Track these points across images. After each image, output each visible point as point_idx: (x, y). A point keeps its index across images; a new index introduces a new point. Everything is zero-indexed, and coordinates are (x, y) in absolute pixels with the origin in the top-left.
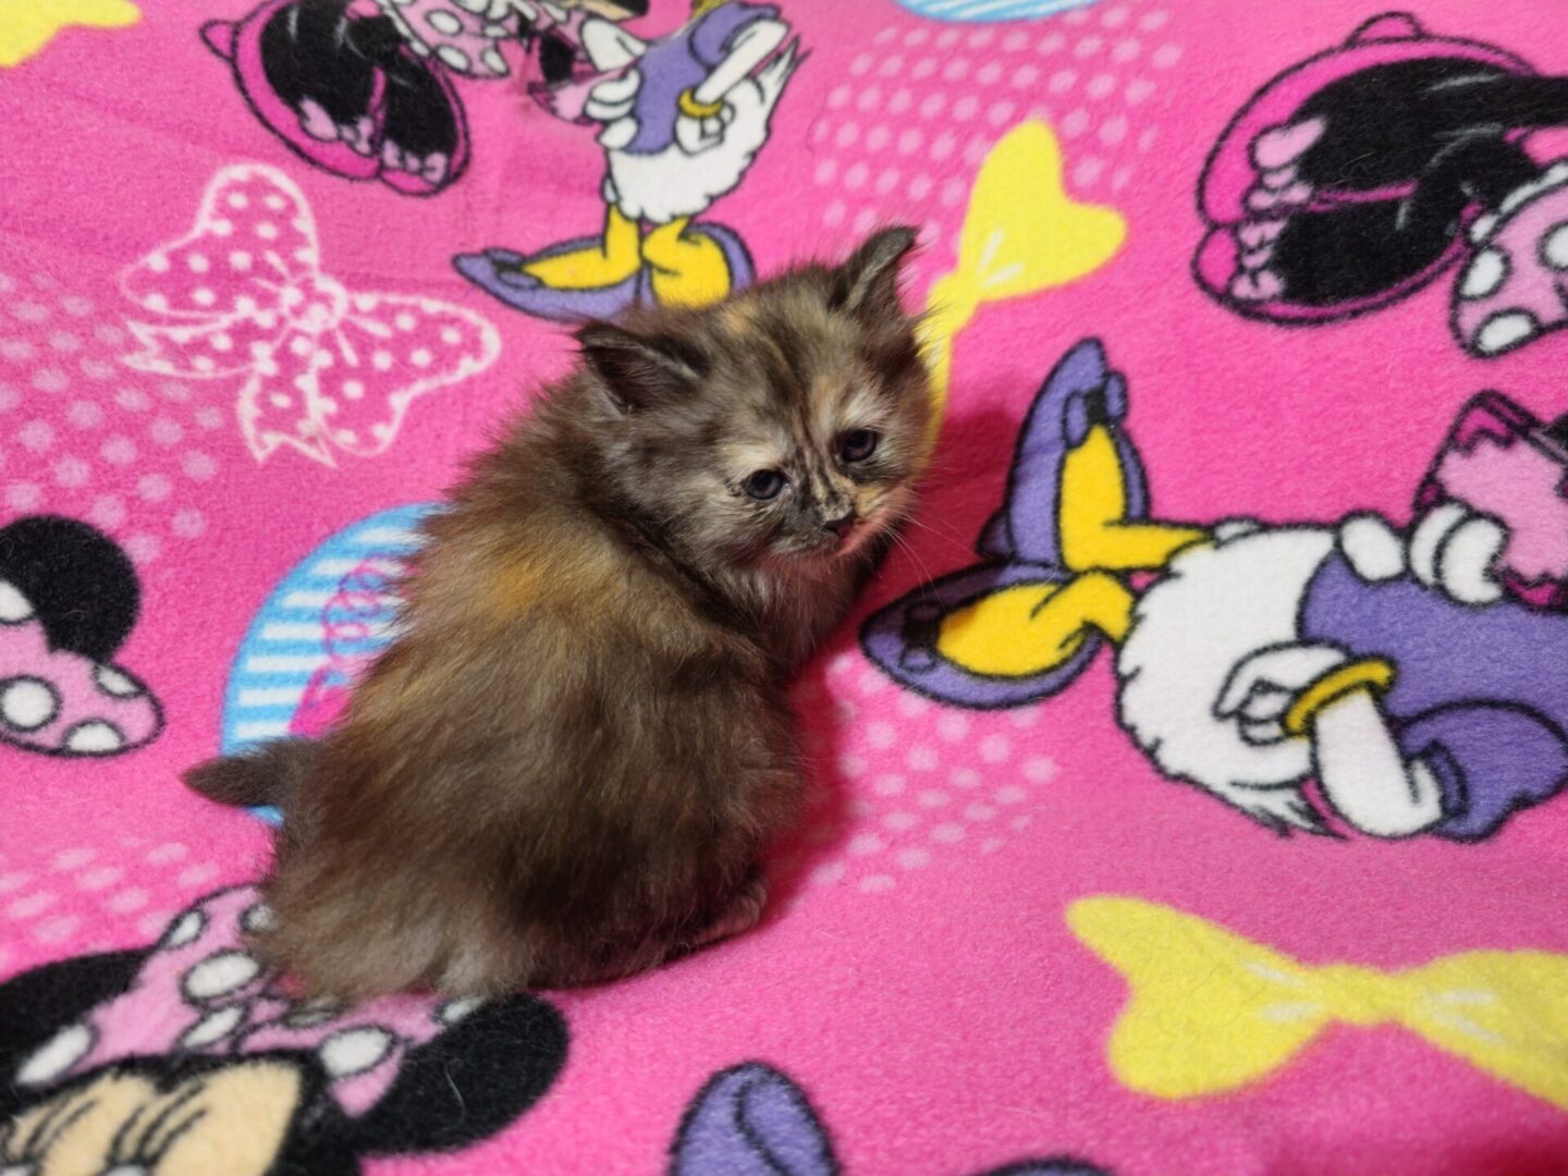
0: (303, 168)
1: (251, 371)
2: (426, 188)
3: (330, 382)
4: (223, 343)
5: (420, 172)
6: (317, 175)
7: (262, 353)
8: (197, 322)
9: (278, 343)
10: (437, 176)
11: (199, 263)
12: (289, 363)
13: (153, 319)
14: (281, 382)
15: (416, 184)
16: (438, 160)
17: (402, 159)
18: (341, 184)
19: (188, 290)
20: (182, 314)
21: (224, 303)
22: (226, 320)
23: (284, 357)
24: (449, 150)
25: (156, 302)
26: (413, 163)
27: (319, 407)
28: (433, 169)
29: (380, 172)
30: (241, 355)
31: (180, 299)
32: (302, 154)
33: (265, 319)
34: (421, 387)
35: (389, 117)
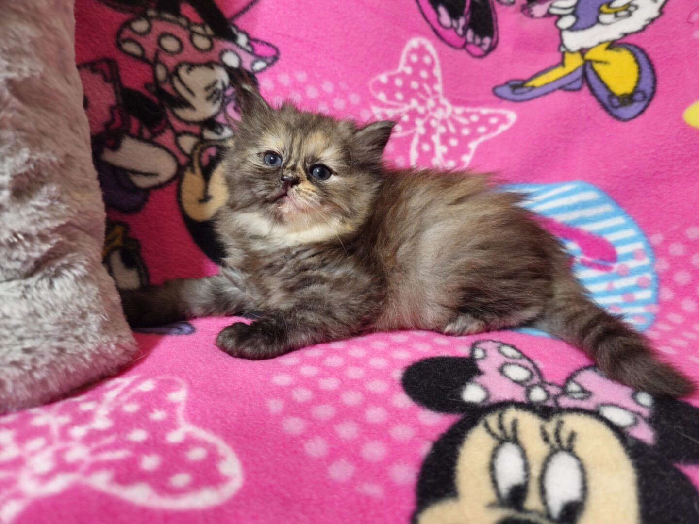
0: (438, 41)
1: (415, 132)
2: (482, 53)
3: (445, 139)
4: (406, 118)
5: (480, 45)
6: (443, 45)
7: (419, 123)
8: (396, 107)
9: (426, 120)
10: (486, 47)
11: (399, 82)
12: (430, 130)
13: (381, 105)
14: (425, 138)
15: (477, 51)
16: (487, 40)
17: (474, 39)
18: (450, 50)
19: (394, 92)
20: (392, 103)
21: (407, 100)
22: (407, 108)
23: (427, 126)
24: (491, 36)
25: (382, 97)
26: (478, 41)
27: (440, 150)
28: (485, 44)
29: (465, 45)
30: (411, 124)
31: (391, 97)
32: (438, 34)
33: (421, 110)
34: (482, 139)
35: (472, 18)
